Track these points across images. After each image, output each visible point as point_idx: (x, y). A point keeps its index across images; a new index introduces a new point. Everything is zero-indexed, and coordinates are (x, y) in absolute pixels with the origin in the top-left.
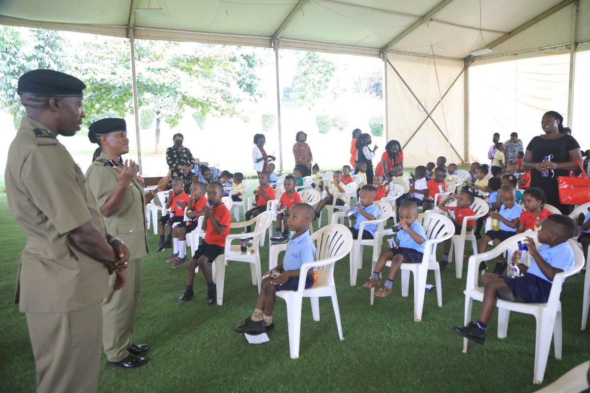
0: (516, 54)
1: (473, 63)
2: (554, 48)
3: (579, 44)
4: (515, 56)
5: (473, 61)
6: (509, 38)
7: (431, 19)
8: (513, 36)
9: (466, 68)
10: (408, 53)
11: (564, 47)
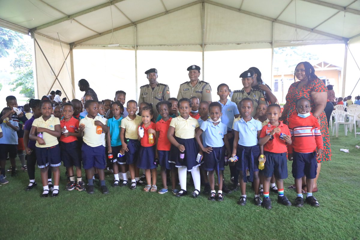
0: (104, 46)
1: (76, 47)
2: (126, 46)
3: (138, 47)
4: (103, 47)
5: (76, 46)
6: (100, 36)
7: (74, 19)
8: (102, 35)
9: (71, 49)
10: (45, 35)
11: (131, 47)
